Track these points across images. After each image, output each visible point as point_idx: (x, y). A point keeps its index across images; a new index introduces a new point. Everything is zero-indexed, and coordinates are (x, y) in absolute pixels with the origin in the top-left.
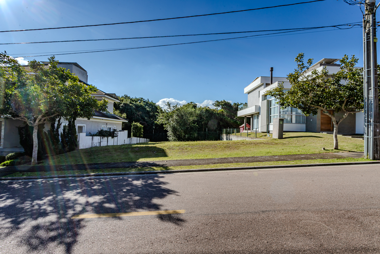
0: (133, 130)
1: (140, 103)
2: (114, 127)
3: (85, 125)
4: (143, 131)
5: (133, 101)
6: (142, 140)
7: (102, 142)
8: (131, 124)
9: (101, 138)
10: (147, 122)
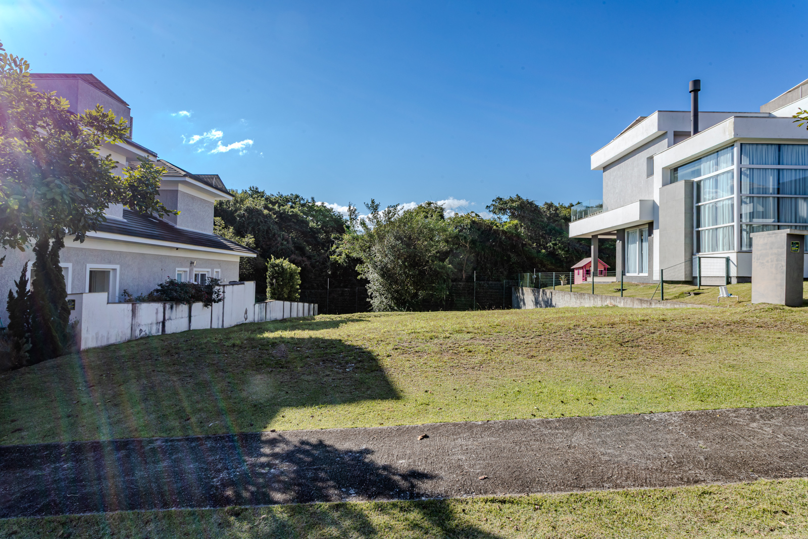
0: (272, 280)
1: (292, 207)
2: (215, 273)
3: (117, 267)
4: (300, 282)
5: (274, 204)
6: (299, 309)
7: (170, 319)
8: (266, 264)
9: (168, 306)
10: (309, 258)
